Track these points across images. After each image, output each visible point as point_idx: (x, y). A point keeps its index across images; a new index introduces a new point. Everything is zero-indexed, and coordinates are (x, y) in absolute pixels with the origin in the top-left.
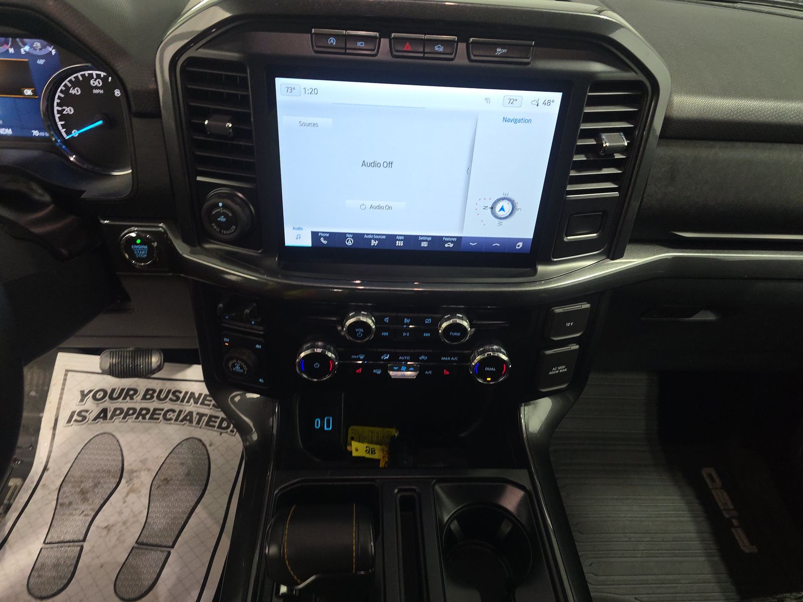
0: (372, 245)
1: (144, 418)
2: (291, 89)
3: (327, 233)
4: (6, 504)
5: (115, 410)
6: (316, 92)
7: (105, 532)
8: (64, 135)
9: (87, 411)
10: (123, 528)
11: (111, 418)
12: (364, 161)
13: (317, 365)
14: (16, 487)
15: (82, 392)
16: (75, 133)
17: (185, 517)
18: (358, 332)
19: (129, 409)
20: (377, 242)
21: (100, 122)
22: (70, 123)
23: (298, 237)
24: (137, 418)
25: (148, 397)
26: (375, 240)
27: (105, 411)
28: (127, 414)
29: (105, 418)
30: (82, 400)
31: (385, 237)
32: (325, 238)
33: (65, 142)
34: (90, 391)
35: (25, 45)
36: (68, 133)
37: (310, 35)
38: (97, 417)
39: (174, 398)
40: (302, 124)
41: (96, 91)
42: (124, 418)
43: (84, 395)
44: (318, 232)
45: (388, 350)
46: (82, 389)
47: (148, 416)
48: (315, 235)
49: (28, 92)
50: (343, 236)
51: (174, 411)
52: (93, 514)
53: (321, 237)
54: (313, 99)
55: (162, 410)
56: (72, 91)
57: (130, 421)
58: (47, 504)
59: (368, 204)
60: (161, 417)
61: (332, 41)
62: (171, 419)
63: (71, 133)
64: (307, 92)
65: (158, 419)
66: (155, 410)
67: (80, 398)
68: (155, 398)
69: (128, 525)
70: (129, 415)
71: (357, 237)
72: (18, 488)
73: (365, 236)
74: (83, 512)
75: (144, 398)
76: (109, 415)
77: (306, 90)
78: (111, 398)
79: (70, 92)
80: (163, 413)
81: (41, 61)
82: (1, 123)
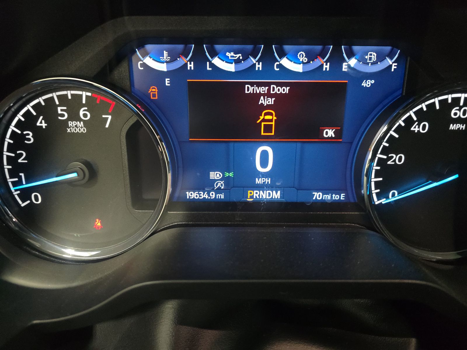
8: (375, 197)
22: (392, 178)
33: (375, 207)
36: (382, 195)
41: (453, 127)
49: (329, 132)
56: (415, 128)
79: (412, 129)
81: (367, 84)
82: (268, 181)
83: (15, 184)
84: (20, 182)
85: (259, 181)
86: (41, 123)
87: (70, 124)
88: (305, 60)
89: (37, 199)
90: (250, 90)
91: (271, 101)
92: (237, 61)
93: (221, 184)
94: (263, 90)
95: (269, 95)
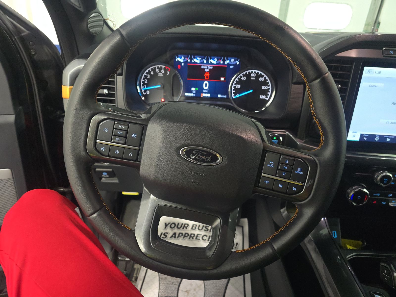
0: (387, 141)
1: (193, 238)
2: (369, 71)
3: (368, 134)
4: (135, 277)
5: (180, 233)
6: (380, 73)
7: (186, 294)
8: (233, 96)
9: (167, 233)
10: (195, 292)
11: (178, 238)
12: (393, 102)
13: (359, 197)
14: (138, 269)
15: (166, 224)
16: (238, 96)
17: (224, 289)
18: (385, 180)
19: (186, 234)
20: (390, 139)
21: (251, 91)
22: (237, 91)
23: (354, 136)
24: (190, 238)
25: (194, 228)
26: (389, 138)
27: (175, 234)
28: (185, 236)
29: (175, 237)
30: (165, 228)
31: (394, 137)
32: (366, 137)
33: (233, 99)
34: (169, 223)
35: (227, 60)
36: (235, 95)
37: (381, 50)
38: (172, 237)
39: (206, 229)
40: (370, 86)
41: (252, 79)
42: (184, 238)
43: (166, 225)
44: (364, 134)
45: (392, 192)
46: (166, 222)
47: (195, 238)
48: (362, 135)
49: (222, 79)
50: (375, 136)
51: (206, 236)
52: (178, 284)
53: (364, 136)
54: (379, 75)
55: (201, 235)
56: (242, 78)
57: (186, 240)
58: (154, 278)
59: (390, 121)
60: (201, 238)
61: (391, 52)
62: (205, 240)
63: (236, 96)
64: (376, 72)
65: (199, 239)
66: (198, 235)
67: (164, 226)
68: (197, 229)
69: (197, 291)
70: (186, 236)
71: (381, 137)
72: (139, 269)
73: (385, 137)
74: (173, 283)
75: (192, 229)
76: (177, 236)
77: (376, 71)
78: (178, 228)
79: (242, 79)
80: (201, 236)
81: (232, 67)
82: (207, 91)
83: (143, 88)
84: (144, 88)
85: (204, 91)
86: (152, 73)
87: (159, 73)
88: (217, 60)
89: (148, 92)
90: (203, 67)
91: (208, 70)
92: (200, 60)
93: (194, 92)
94: (206, 67)
95: (207, 69)
